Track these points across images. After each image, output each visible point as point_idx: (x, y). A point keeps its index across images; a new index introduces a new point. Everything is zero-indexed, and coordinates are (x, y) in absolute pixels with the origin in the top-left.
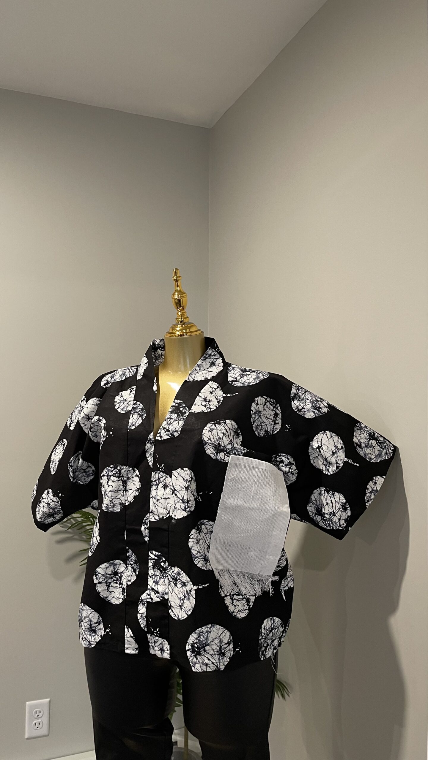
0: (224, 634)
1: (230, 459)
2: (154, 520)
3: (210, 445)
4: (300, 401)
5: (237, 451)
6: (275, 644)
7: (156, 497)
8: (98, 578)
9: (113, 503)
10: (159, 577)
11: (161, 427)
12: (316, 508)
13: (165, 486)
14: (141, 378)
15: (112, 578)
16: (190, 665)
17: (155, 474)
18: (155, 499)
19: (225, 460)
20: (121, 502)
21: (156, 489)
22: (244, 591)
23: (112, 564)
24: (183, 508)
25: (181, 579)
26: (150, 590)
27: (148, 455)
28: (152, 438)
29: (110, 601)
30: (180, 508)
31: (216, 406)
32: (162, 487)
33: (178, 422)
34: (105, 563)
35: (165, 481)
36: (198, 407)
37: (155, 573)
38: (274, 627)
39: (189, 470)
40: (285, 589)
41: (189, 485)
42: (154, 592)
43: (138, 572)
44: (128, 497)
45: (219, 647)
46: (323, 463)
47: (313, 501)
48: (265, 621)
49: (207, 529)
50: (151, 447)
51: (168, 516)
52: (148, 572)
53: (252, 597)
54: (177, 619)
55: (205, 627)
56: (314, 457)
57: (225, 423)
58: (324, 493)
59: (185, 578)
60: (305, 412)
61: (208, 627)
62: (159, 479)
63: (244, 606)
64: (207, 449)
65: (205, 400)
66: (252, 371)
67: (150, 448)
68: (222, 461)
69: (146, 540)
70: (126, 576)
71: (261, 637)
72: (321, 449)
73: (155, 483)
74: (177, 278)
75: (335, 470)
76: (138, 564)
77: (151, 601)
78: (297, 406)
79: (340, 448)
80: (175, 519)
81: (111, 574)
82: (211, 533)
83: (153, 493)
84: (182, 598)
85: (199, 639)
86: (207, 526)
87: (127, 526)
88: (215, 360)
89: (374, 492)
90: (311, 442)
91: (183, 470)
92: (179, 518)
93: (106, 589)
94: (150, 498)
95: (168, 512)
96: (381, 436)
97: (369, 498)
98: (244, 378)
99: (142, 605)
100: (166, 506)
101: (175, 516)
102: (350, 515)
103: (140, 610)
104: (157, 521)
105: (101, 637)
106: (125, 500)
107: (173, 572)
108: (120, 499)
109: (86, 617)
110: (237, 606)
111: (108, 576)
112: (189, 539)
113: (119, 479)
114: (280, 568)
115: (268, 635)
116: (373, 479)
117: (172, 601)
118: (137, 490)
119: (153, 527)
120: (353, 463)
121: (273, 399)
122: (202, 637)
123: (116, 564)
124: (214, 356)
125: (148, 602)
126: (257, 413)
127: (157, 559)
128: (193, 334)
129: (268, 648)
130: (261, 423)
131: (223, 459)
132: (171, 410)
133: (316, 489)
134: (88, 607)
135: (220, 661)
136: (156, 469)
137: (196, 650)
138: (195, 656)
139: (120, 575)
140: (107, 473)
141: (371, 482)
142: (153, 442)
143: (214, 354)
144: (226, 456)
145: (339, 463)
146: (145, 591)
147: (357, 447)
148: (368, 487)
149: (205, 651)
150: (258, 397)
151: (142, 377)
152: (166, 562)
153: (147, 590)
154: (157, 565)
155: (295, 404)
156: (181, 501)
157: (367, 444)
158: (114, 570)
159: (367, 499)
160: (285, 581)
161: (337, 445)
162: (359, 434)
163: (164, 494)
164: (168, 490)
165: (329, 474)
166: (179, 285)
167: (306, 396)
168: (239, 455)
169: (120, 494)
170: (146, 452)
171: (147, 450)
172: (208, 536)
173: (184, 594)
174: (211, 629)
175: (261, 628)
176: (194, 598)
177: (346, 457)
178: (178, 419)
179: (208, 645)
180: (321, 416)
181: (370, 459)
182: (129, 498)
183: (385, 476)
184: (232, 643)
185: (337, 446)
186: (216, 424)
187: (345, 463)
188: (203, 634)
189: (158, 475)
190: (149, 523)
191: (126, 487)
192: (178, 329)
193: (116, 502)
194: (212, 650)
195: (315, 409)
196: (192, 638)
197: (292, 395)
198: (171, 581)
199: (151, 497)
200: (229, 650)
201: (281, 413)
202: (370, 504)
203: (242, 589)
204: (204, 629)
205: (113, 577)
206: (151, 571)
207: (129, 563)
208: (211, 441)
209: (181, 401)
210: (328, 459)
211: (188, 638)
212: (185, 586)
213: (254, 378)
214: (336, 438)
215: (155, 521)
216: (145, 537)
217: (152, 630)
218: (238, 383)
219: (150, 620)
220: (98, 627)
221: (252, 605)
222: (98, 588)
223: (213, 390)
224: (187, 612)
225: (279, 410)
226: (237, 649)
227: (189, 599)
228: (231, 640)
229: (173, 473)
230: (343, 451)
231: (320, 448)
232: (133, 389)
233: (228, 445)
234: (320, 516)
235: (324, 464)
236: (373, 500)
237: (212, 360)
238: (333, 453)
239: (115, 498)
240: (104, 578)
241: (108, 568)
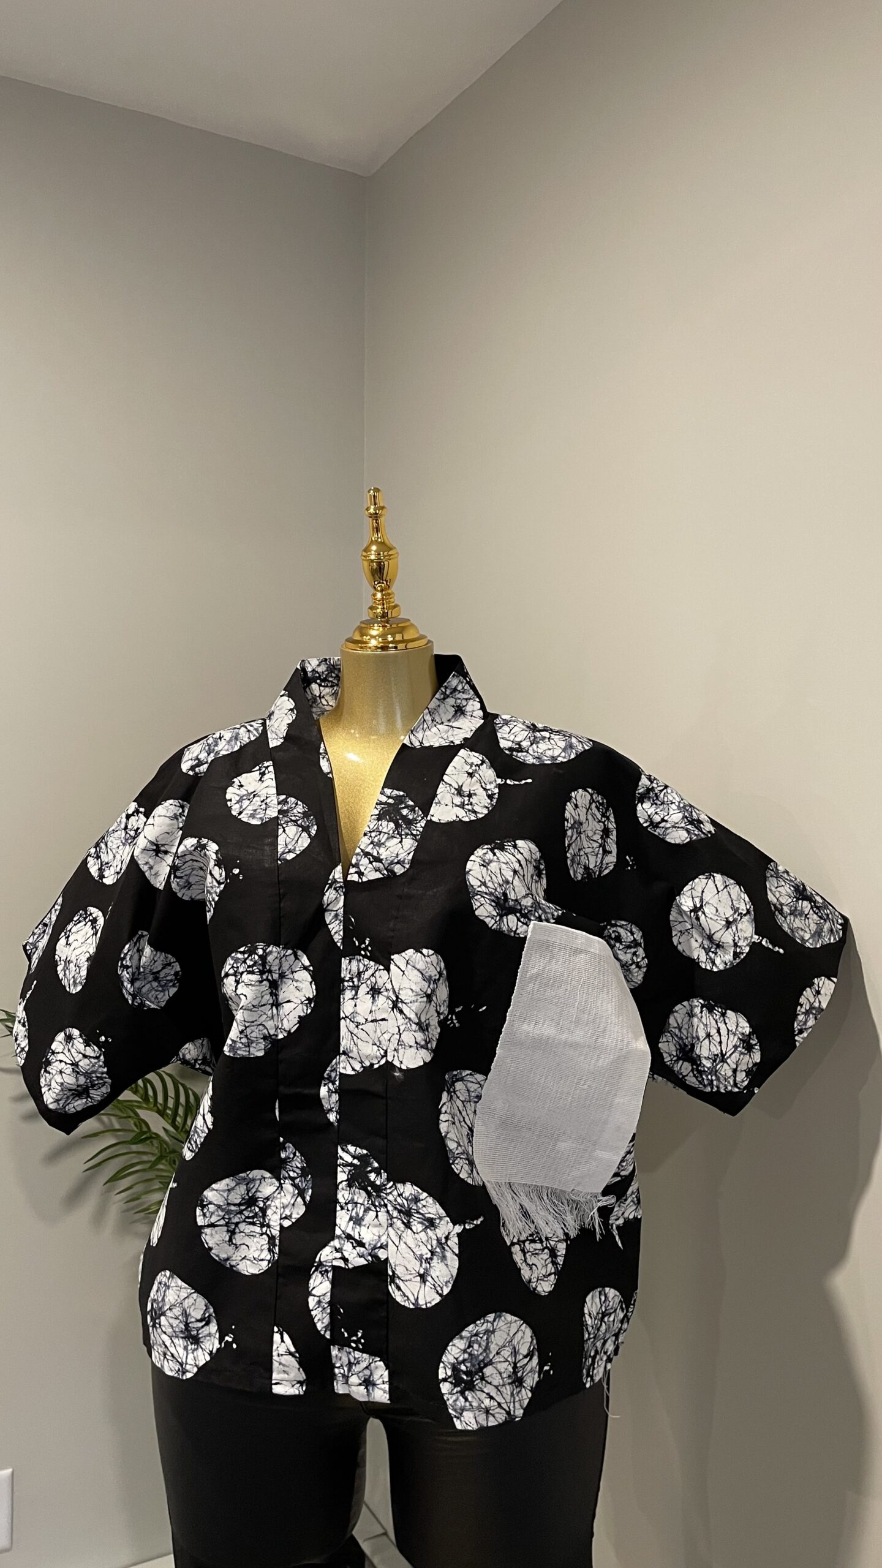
0: (520, 1334)
1: (532, 930)
2: (350, 1072)
3: (484, 897)
4: (656, 804)
5: (544, 912)
6: (608, 1349)
7: (354, 1017)
8: (208, 1215)
9: (246, 1036)
10: (362, 1206)
11: (358, 851)
12: (680, 1045)
13: (375, 991)
14: (279, 743)
15: (241, 1212)
16: (450, 1414)
17: (350, 962)
18: (353, 1022)
19: (518, 931)
20: (267, 1033)
21: (353, 999)
22: (545, 1232)
23: (244, 1179)
24: (423, 1043)
25: (421, 1211)
26: (342, 1238)
27: (331, 918)
28: (339, 878)
29: (235, 1266)
30: (413, 1043)
31: (487, 807)
32: (368, 993)
33: (401, 842)
34: (227, 1179)
35: (373, 980)
36: (445, 810)
37: (353, 1199)
38: (606, 1310)
39: (434, 956)
40: (619, 1223)
41: (433, 991)
42: (352, 1243)
43: (311, 1197)
44: (282, 1020)
45: (512, 1365)
46: (702, 946)
47: (673, 1030)
48: (589, 1299)
49: (468, 1090)
50: (336, 898)
51: (383, 1061)
52: (336, 1195)
53: (560, 1244)
54: (412, 1306)
55: (482, 1321)
56: (681, 931)
57: (515, 846)
58: (701, 1012)
59: (431, 1207)
60: (667, 829)
61: (488, 1322)
62: (359, 974)
63: (547, 1266)
64: (479, 907)
65: (459, 792)
66: (550, 730)
67: (334, 900)
68: (512, 934)
69: (331, 1120)
70: (279, 1207)
71: (585, 1336)
72: (700, 913)
73: (351, 984)
74: (378, 511)
75: (730, 961)
76: (310, 1176)
77: (343, 1265)
78: (649, 816)
79: (745, 912)
80: (400, 1069)
81: (239, 1205)
82: (476, 1100)
83: (347, 1008)
84: (425, 1257)
85: (469, 1350)
86: (469, 1085)
87: (282, 1089)
88: (465, 702)
89: (814, 1012)
90: (677, 897)
91: (422, 953)
92: (412, 1066)
93: (227, 1238)
94: (339, 1019)
95: (382, 1052)
96: (817, 894)
97: (803, 1025)
98: (540, 745)
99: (320, 1275)
100: (379, 1038)
101: (401, 1062)
102: (759, 1060)
103: (314, 1288)
104: (358, 1074)
105: (211, 1354)
106: (277, 1028)
107: (400, 1195)
108: (264, 1026)
109: (175, 1305)
110: (534, 1267)
111: (233, 1208)
112: (439, 1116)
113: (262, 977)
114: (619, 1179)
115: (598, 1329)
116: (813, 983)
117: (397, 1263)
118: (307, 1002)
119: (348, 1087)
120: (770, 946)
121: (604, 796)
122: (476, 1346)
123: (253, 1180)
124: (463, 693)
125: (335, 1268)
126: (576, 826)
127: (359, 1163)
128: (410, 645)
129: (597, 1360)
130: (579, 850)
131: (514, 929)
132: (377, 812)
133: (680, 1002)
134: (180, 1282)
135: (514, 1399)
136: (351, 951)
137: (465, 1377)
138: (462, 1393)
139: (261, 1204)
141: (808, 989)
142: (341, 887)
143: (464, 688)
144: (520, 924)
145: (740, 946)
146: (329, 1242)
147: (776, 912)
148: (803, 1000)
149: (483, 1378)
150: (576, 789)
151: (282, 741)
152: (382, 1171)
153: (333, 1239)
154: (358, 1179)
155: (645, 811)
156: (414, 1027)
157: (792, 908)
158: (248, 1194)
159: (799, 1028)
160: (619, 1206)
161: (738, 906)
162: (776, 885)
163: (373, 1009)
164: (381, 1000)
165: (715, 969)
167: (669, 796)
168: (547, 921)
169: (265, 1013)
170: (326, 910)
171: (328, 905)
172: (470, 1107)
173: (430, 1248)
174: (495, 1324)
175: (583, 1314)
176: (456, 1255)
177: (755, 933)
178: (398, 834)
179: (490, 1363)
180: (702, 839)
181: (803, 940)
182: (285, 1021)
183: (835, 977)
184: (537, 1354)
185: (738, 908)
186: (496, 851)
187: (754, 946)
188: (479, 1339)
189: (358, 966)
190: (339, 1079)
191: (276, 995)
192: (374, 633)
193: (254, 1035)
194: (498, 1375)
195: (691, 823)
196: (455, 1351)
197: (640, 791)
198: (395, 1215)
199: (343, 1018)
200: (531, 1371)
201: (617, 829)
202: (803, 1038)
203: (542, 1227)
204: (481, 1326)
205: (244, 1210)
206: (343, 1192)
207: (287, 1175)
208: (487, 887)
209: (402, 793)
210: (715, 937)
211: (443, 1350)
212: (433, 1228)
213: (563, 747)
214: (735, 890)
215: (353, 1073)
216: (328, 1113)
217: (346, 1335)
218: (526, 755)
219: (342, 1310)
220: (205, 1331)
221: (561, 1263)
222: (208, 1238)
223: (474, 767)
224: (439, 1289)
225: (611, 822)
226: (546, 1368)
227: (444, 1258)
228: (534, 1348)
229: (392, 960)
230: (750, 920)
231: (697, 912)
232: (267, 767)
233: (524, 897)
234: (689, 1062)
235: (704, 948)
236: (811, 1029)
237: (459, 701)
238: (729, 924)
239: (253, 1024)
240: (223, 1213)
241: (233, 1189)
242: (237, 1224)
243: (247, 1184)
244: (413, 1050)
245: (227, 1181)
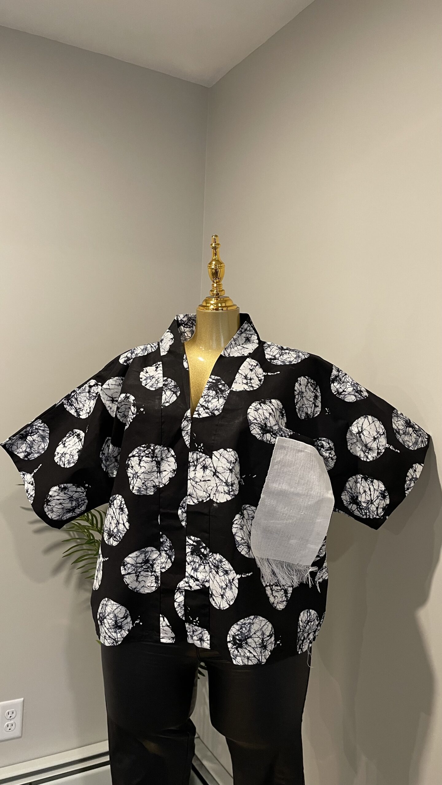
0: (266, 626)
1: (277, 441)
2: (192, 503)
3: (255, 425)
4: (340, 383)
5: (284, 432)
6: (310, 638)
7: (194, 479)
8: (127, 569)
9: (145, 485)
10: (198, 563)
11: (199, 405)
12: (351, 496)
13: (205, 468)
14: (165, 354)
15: (142, 567)
16: (231, 657)
17: (193, 454)
18: (194, 481)
19: (271, 441)
20: (155, 484)
21: (194, 471)
22: (283, 582)
23: (144, 551)
24: (227, 491)
25: (223, 567)
26: (189, 577)
27: (185, 434)
28: (189, 416)
29: (138, 591)
30: (223, 491)
31: (258, 385)
32: (201, 468)
33: (218, 400)
35: (204, 462)
36: (239, 386)
37: (193, 560)
38: (310, 620)
39: (233, 451)
40: (319, 581)
41: (233, 467)
42: (193, 580)
43: (174, 559)
44: (162, 479)
45: (262, 639)
46: (362, 450)
47: (348, 489)
48: (302, 614)
49: (248, 514)
50: (187, 425)
51: (208, 499)
52: (186, 558)
53: (289, 588)
54: (218, 608)
55: (248, 618)
56: (352, 443)
57: (271, 402)
58: (362, 481)
59: (227, 565)
60: (345, 395)
61: (250, 619)
62: (197, 460)
63: (282, 597)
64: (253, 429)
65: (246, 377)
66: (290, 349)
67: (186, 426)
68: (268, 442)
69: (183, 525)
70: (160, 563)
71: (299, 630)
72: (361, 434)
73: (193, 464)
74: (216, 246)
75: (375, 456)
76: (173, 550)
77: (189, 589)
78: (337, 389)
79: (382, 433)
80: (217, 503)
81: (141, 563)
82: (252, 519)
83: (191, 474)
84: (223, 587)
85: (240, 630)
86: (249, 511)
87: (161, 510)
88: (250, 336)
89: (414, 480)
90: (350, 427)
91: (227, 450)
92: (222, 501)
93: (136, 579)
94: (187, 480)
95: (208, 495)
96: (416, 425)
97: (409, 486)
98: (284, 356)
99: (179, 593)
100: (206, 489)
101: (217, 500)
102: (388, 503)
103: (177, 599)
104: (196, 505)
105: (129, 631)
106: (159, 482)
107: (215, 559)
108: (153, 481)
109: (110, 613)
110: (276, 597)
111: (138, 565)
112: (232, 525)
113: (152, 460)
114: (319, 558)
115: (305, 628)
116: (413, 466)
117: (213, 589)
118: (173, 471)
119: (191, 511)
120: (394, 449)
121: (314, 380)
122: (244, 629)
123: (148, 552)
124: (250, 331)
125: (186, 590)
126: (300, 393)
127: (196, 544)
129: (304, 642)
130: (302, 405)
131: (269, 440)
132: (207, 386)
133: (351, 476)
135: (262, 654)
136: (194, 449)
137: (238, 642)
138: (237, 648)
139: (151, 562)
140: (138, 453)
141: (411, 469)
142: (189, 420)
143: (250, 329)
144: (272, 438)
145: (380, 449)
146: (183, 579)
147: (397, 433)
148: (408, 474)
149: (247, 643)
150: (300, 377)
151: (167, 353)
152: (207, 548)
153: (185, 578)
154: (196, 551)
155: (335, 387)
156: (224, 484)
157: (404, 431)
158: (145, 558)
159: (407, 487)
160: (320, 572)
161: (379, 431)
162: (397, 420)
163: (204, 476)
164: (208, 472)
165: (368, 460)
166: (218, 253)
167: (347, 379)
168: (285, 437)
169: (154, 476)
170: (182, 430)
171: (184, 428)
172: (249, 522)
173: (225, 583)
174: (254, 620)
175: (298, 620)
176: (237, 588)
177: (387, 443)
178: (217, 396)
179: (251, 637)
180: (362, 399)
181: (408, 446)
182: (163, 480)
183: (423, 463)
184: (274, 635)
185: (379, 432)
186: (262, 404)
187: (387, 449)
188: (246, 626)
189: (197, 456)
190: (187, 506)
191: (159, 468)
193: (149, 485)
194: (254, 643)
195: (357, 392)
196: (234, 630)
197: (332, 377)
198: (212, 568)
199: (189, 479)
200: (271, 643)
201: (321, 395)
202: (409, 492)
203: (281, 579)
204: (247, 620)
205: (143, 565)
206: (189, 557)
207: (163, 549)
208: (257, 421)
209: (219, 378)
210: (368, 445)
211: (229, 629)
212: (227, 575)
213: (295, 357)
214: (378, 423)
215: (193, 504)
216: (181, 522)
217: (191, 619)
218: (277, 361)
219: (189, 609)
220: (125, 622)
221: (290, 597)
222: (127, 580)
223: (253, 367)
224: (229, 602)
225: (318, 392)
226: (278, 642)
227: (231, 588)
228: (272, 633)
229: (213, 454)
230: (385, 437)
231: (360, 433)
232: (159, 365)
233: (274, 425)
234: (355, 504)
235: (363, 451)
236: (412, 488)
237: (247, 335)
238: (375, 439)
239: (148, 480)
240: (134, 568)
241: (139, 556)
242: (140, 572)
243: (145, 554)
244: (223, 494)
245: (136, 552)
